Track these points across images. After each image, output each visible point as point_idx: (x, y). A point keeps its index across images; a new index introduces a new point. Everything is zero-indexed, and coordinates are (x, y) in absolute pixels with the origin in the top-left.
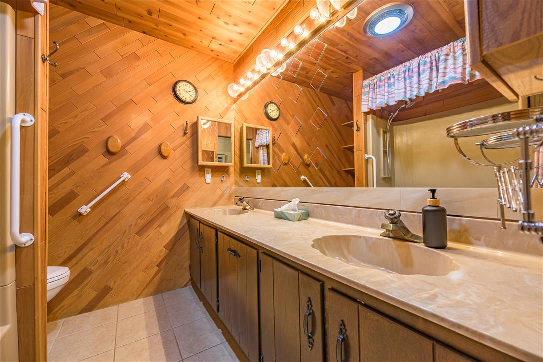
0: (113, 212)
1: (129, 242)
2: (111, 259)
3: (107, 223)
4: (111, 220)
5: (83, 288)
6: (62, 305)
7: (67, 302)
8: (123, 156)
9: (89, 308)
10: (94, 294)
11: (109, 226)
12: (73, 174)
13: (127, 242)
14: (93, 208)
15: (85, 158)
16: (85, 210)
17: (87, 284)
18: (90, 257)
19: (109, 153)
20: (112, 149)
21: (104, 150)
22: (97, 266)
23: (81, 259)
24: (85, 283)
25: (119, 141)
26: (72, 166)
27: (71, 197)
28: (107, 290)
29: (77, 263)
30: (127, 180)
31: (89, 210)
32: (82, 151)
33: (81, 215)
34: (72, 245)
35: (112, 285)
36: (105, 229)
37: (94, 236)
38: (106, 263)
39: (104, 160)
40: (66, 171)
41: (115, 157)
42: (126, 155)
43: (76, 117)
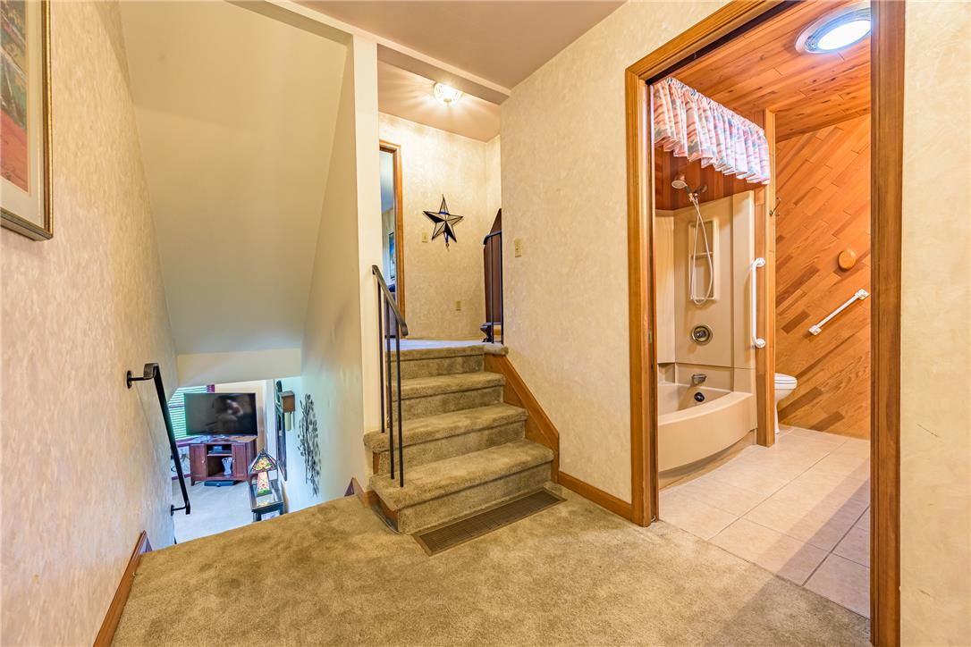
0: (845, 334)
1: (865, 371)
2: (843, 385)
3: (837, 347)
4: (843, 342)
5: (813, 406)
6: (794, 414)
7: (800, 413)
8: (858, 270)
9: (819, 427)
10: (824, 416)
11: (840, 349)
12: (804, 294)
13: (862, 369)
14: (824, 327)
15: (815, 278)
16: (815, 329)
17: (817, 403)
18: (820, 378)
19: (841, 270)
20: (844, 266)
21: (835, 267)
22: (827, 389)
23: (812, 377)
24: (815, 401)
25: (853, 254)
26: (804, 287)
27: (803, 317)
28: (837, 417)
29: (808, 380)
30: (863, 298)
31: (819, 330)
32: (812, 271)
33: (811, 334)
34: (804, 362)
35: (843, 413)
36: (835, 352)
37: (824, 357)
38: (837, 387)
39: (836, 278)
40: (799, 292)
41: (848, 273)
42: (862, 268)
43: (807, 239)
